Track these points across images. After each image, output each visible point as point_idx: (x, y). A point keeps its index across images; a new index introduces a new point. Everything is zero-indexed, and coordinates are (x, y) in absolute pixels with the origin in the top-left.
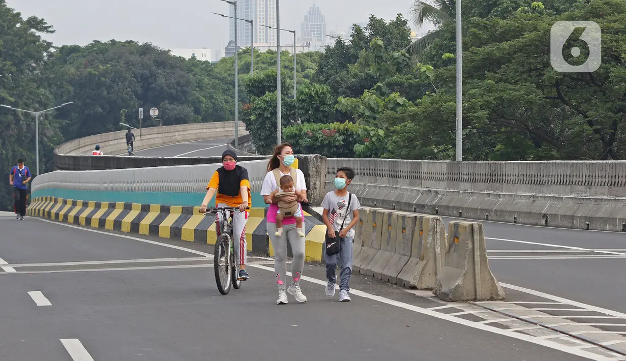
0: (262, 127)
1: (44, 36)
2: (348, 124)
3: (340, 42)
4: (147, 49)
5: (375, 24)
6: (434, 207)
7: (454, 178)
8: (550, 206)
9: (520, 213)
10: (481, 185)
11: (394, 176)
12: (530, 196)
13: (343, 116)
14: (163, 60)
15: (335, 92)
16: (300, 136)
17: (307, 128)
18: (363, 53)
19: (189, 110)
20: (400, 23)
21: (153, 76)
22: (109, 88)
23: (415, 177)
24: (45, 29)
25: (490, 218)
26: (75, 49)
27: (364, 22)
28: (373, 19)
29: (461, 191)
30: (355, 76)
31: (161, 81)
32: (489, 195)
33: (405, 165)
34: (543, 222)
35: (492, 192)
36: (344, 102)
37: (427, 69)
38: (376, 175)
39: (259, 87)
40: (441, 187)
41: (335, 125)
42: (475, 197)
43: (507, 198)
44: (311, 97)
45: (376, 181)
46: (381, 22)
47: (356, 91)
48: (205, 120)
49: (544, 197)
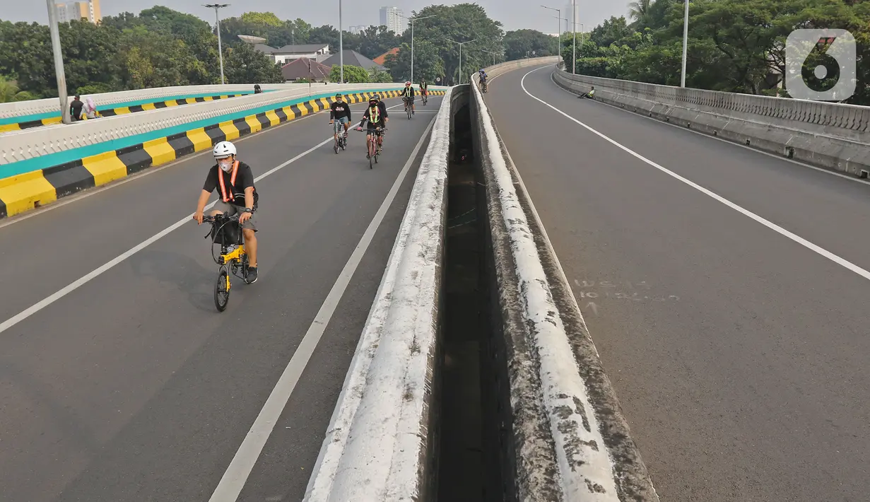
0: (568, 59)
1: (500, 28)
2: (604, 59)
3: (599, 26)
4: (535, 32)
5: (613, 19)
6: (665, 116)
7: (681, 98)
8: (795, 139)
9: (754, 139)
10: (707, 107)
11: (636, 91)
12: (765, 126)
13: (600, 54)
14: (540, 35)
15: (598, 45)
16: (583, 63)
17: (586, 59)
18: (608, 30)
19: (548, 51)
20: (622, 19)
21: (537, 40)
22: (522, 45)
23: (651, 94)
24: (500, 25)
25: (718, 134)
26: (512, 32)
27: (609, 19)
28: (612, 17)
29: (689, 109)
30: (605, 38)
31: (539, 42)
32: (716, 116)
33: (643, 85)
34: (787, 153)
35: (718, 114)
36: (603, 49)
37: (638, 34)
38: (623, 90)
39: (568, 43)
40: (671, 104)
41: (597, 59)
42: (701, 115)
43: (736, 122)
44: (588, 47)
45: (624, 93)
46: (615, 18)
47: (607, 44)
48: (553, 55)
49: (784, 129)
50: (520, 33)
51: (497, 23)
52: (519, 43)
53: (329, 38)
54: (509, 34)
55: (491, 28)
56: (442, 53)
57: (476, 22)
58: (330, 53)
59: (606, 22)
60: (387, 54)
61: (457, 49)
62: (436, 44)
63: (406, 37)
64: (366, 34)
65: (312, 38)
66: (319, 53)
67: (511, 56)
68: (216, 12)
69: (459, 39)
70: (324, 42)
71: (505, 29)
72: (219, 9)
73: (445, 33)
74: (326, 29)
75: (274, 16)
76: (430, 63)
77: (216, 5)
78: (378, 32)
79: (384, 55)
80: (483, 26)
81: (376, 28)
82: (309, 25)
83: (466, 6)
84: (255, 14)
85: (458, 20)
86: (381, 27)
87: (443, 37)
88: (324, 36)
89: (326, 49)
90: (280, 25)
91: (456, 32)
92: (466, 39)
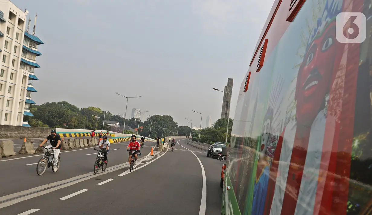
1: (177, 125)
18: (206, 131)
50: (184, 127)
51: (176, 123)
52: (183, 131)
53: (118, 119)
54: (180, 127)
55: (174, 124)
56: (157, 131)
57: (169, 122)
58: (119, 125)
59: (206, 128)
60: (139, 128)
61: (162, 130)
62: (156, 127)
63: (146, 123)
64: (131, 120)
65: (112, 119)
66: (115, 124)
67: (179, 134)
69: (163, 127)
70: (118, 121)
71: (179, 125)
73: (159, 124)
74: (117, 116)
75: (100, 109)
76: (153, 133)
78: (135, 120)
80: (171, 123)
81: (135, 119)
82: (112, 114)
83: (167, 116)
84: (93, 108)
85: (164, 121)
86: (137, 119)
87: (158, 125)
88: (117, 119)
89: (118, 124)
90: (102, 113)
91: (162, 124)
92: (166, 127)
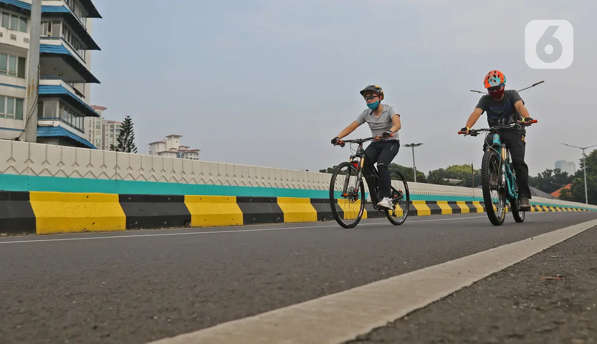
60: (562, 189)
63: (579, 175)
64: (542, 175)
68: (413, 150)
72: (415, 148)
77: (413, 144)
78: (553, 174)
79: (559, 191)
81: (551, 171)
86: (556, 170)
